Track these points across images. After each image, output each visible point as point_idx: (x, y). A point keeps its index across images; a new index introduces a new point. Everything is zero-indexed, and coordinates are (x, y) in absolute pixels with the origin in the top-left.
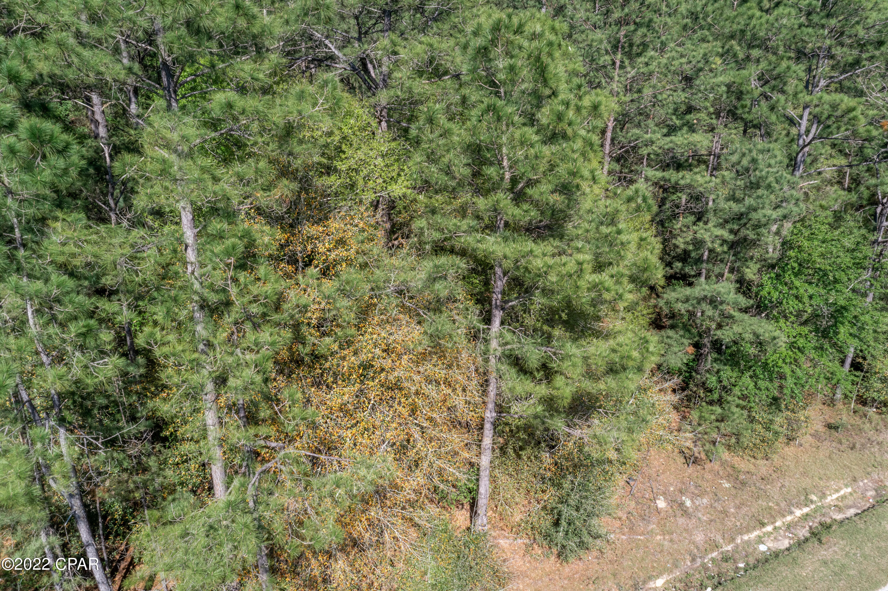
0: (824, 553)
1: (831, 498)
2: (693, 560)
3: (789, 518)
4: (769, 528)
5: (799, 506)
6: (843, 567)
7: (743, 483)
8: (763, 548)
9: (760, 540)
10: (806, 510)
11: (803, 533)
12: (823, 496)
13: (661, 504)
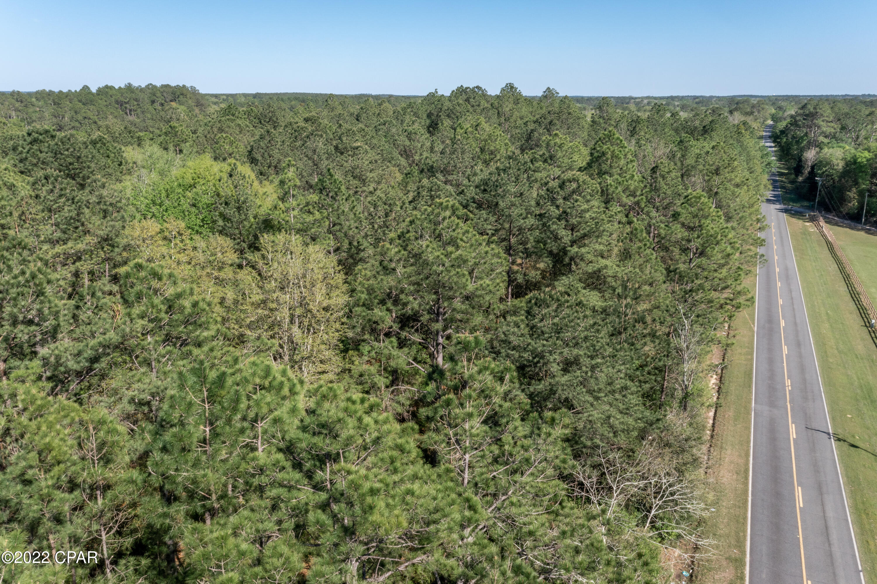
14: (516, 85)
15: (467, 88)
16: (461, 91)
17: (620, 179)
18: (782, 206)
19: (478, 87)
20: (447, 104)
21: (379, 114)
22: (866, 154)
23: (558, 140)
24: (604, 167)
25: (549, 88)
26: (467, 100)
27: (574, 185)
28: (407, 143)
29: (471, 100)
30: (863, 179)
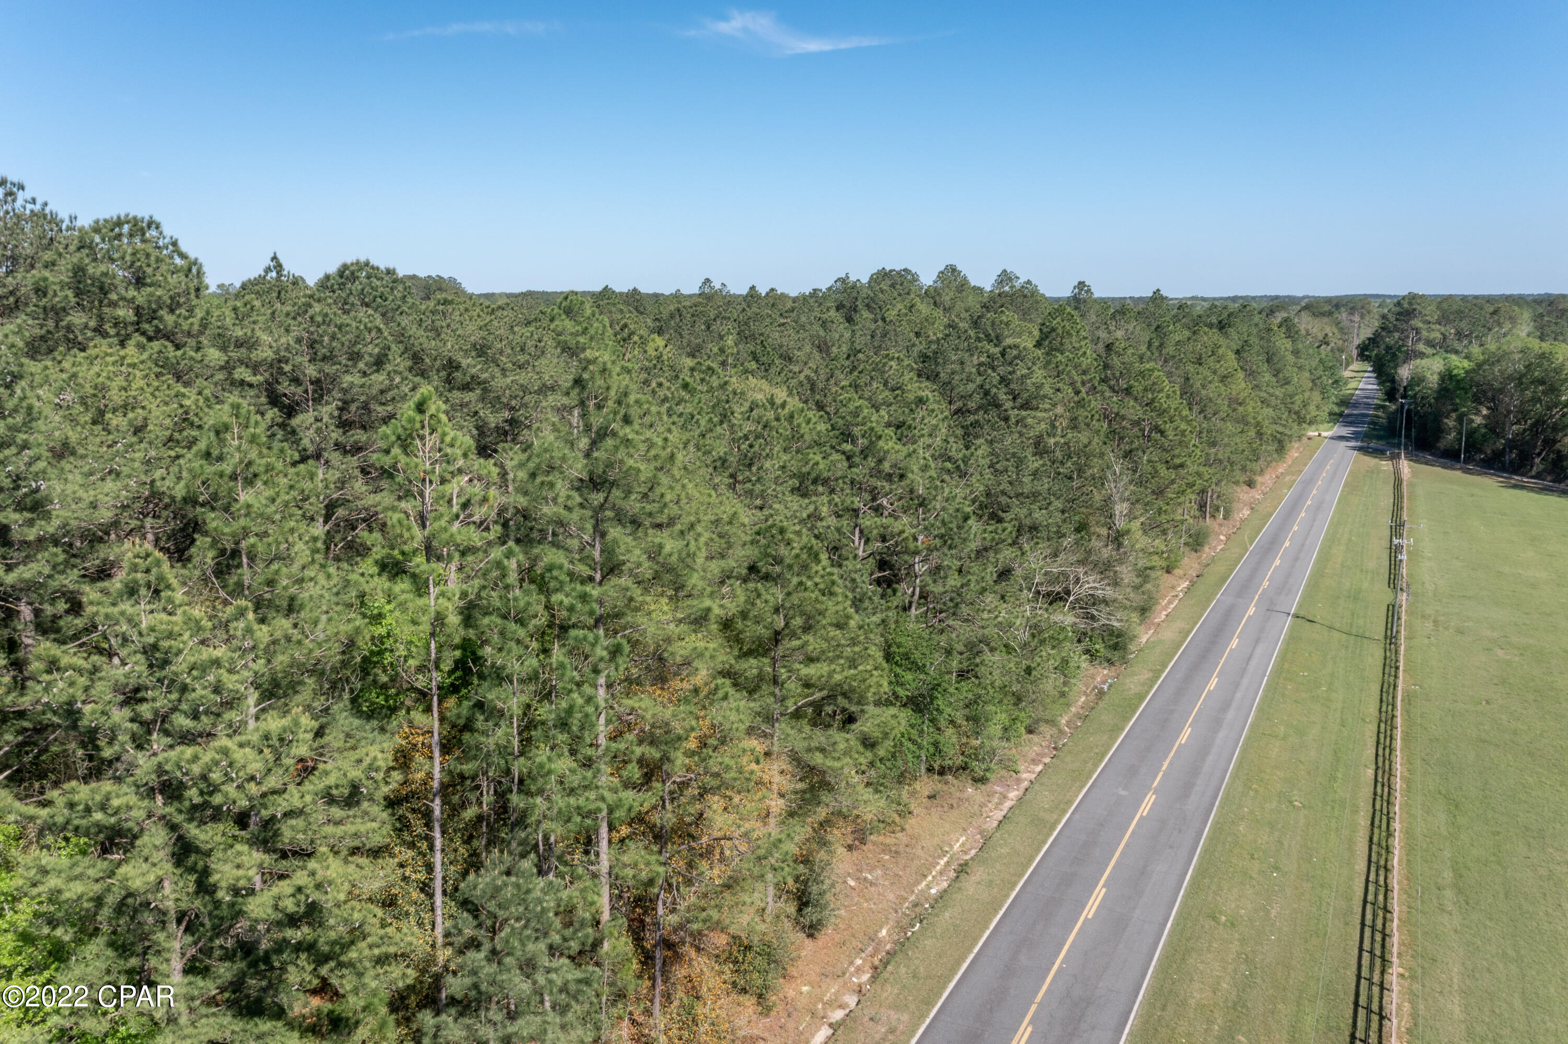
0: (974, 878)
1: (957, 847)
2: (896, 912)
3: (938, 868)
4: (930, 878)
5: (940, 857)
6: (991, 881)
7: (896, 852)
8: (933, 891)
9: (929, 887)
10: (946, 859)
11: (952, 874)
12: (951, 846)
13: (852, 883)
14: (959, 268)
15: (891, 271)
16: (883, 275)
17: (1071, 356)
18: (1359, 444)
19: (905, 270)
20: (866, 292)
21: (773, 305)
22: (1466, 364)
23: (1004, 318)
24: (1056, 343)
25: (1005, 271)
26: (893, 286)
27: (1015, 352)
28: (822, 333)
29: (898, 287)
30: (1461, 399)
